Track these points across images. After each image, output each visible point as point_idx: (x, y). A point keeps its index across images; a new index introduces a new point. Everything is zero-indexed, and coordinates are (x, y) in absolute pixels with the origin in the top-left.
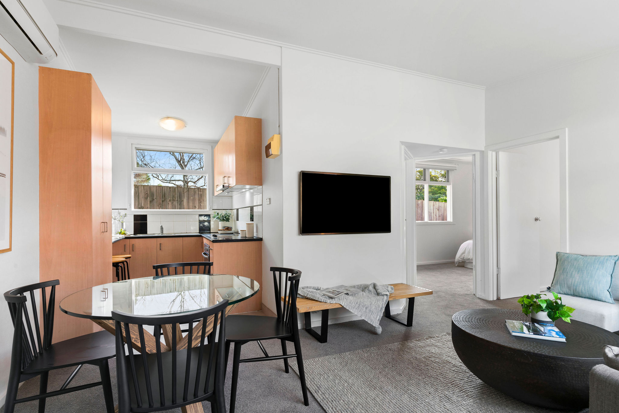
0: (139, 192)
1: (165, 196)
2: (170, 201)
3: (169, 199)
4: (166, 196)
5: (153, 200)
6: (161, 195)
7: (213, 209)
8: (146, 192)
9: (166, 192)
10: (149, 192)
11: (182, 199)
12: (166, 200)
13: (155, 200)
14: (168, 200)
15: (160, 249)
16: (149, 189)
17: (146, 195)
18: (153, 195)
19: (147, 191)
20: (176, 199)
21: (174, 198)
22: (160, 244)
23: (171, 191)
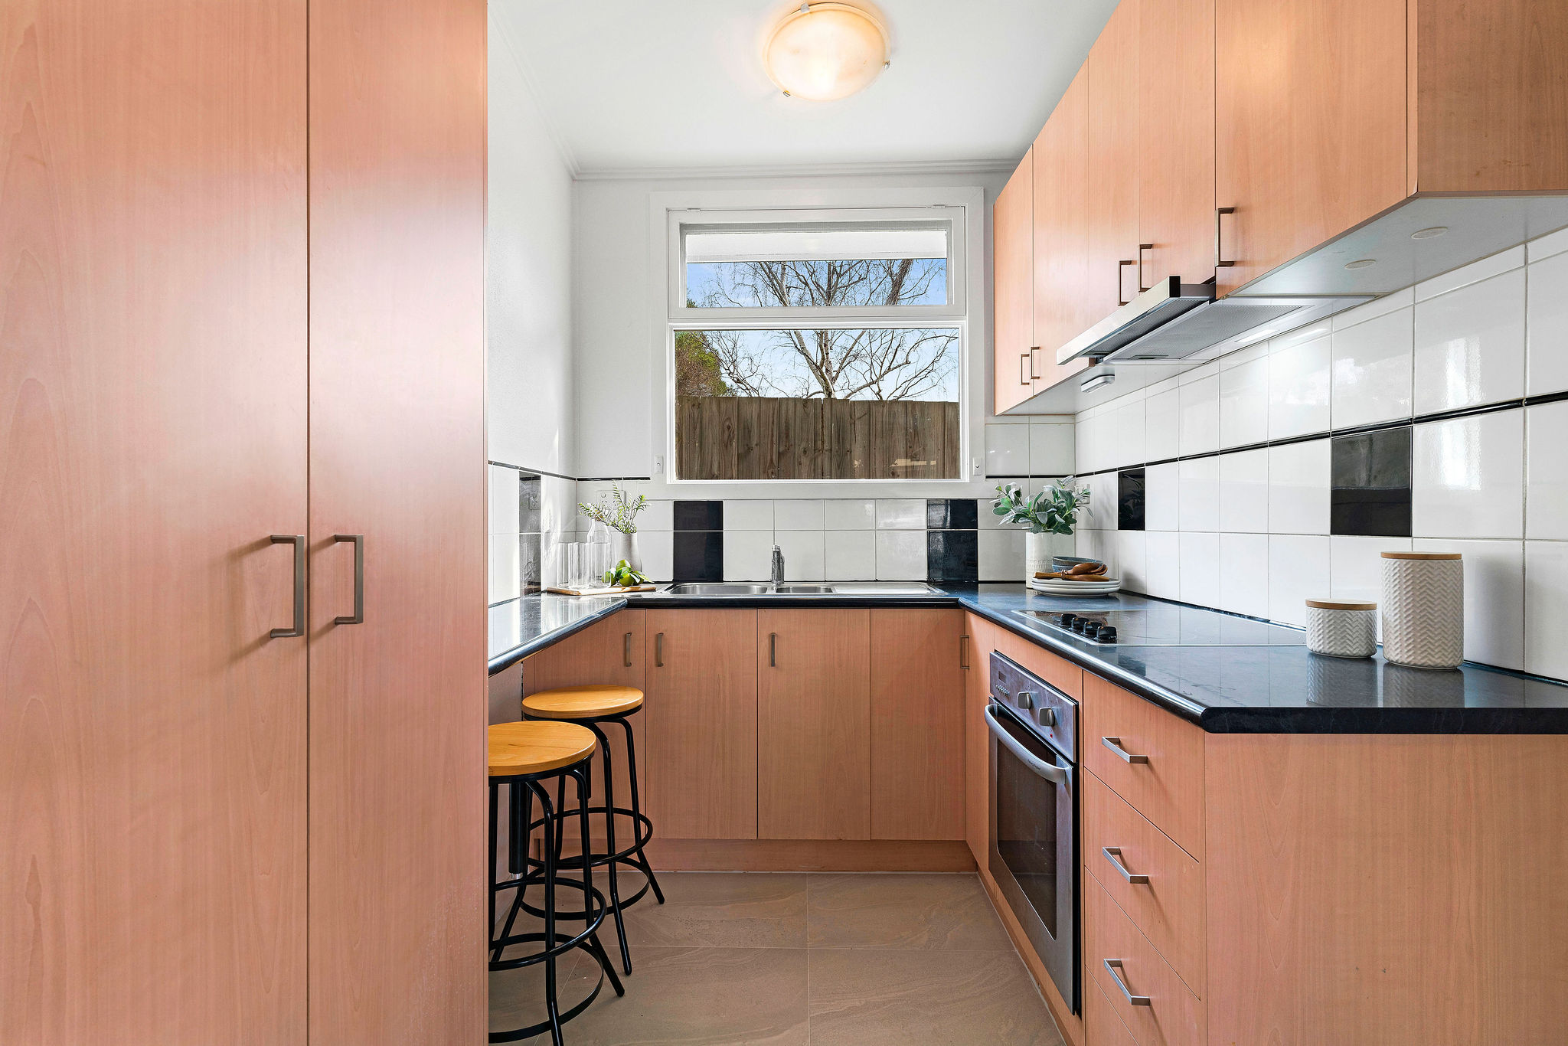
0: (704, 422)
1: (787, 436)
2: (805, 452)
3: (803, 445)
4: (792, 433)
5: (750, 449)
6: (775, 433)
7: (988, 477)
8: (727, 423)
9: (792, 422)
10: (735, 426)
11: (848, 446)
12: (792, 449)
13: (756, 449)
14: (799, 450)
15: (773, 664)
16: (736, 414)
17: (727, 433)
18: (749, 432)
19: (729, 419)
20: (827, 446)
21: (820, 443)
22: (773, 637)
23: (808, 415)
